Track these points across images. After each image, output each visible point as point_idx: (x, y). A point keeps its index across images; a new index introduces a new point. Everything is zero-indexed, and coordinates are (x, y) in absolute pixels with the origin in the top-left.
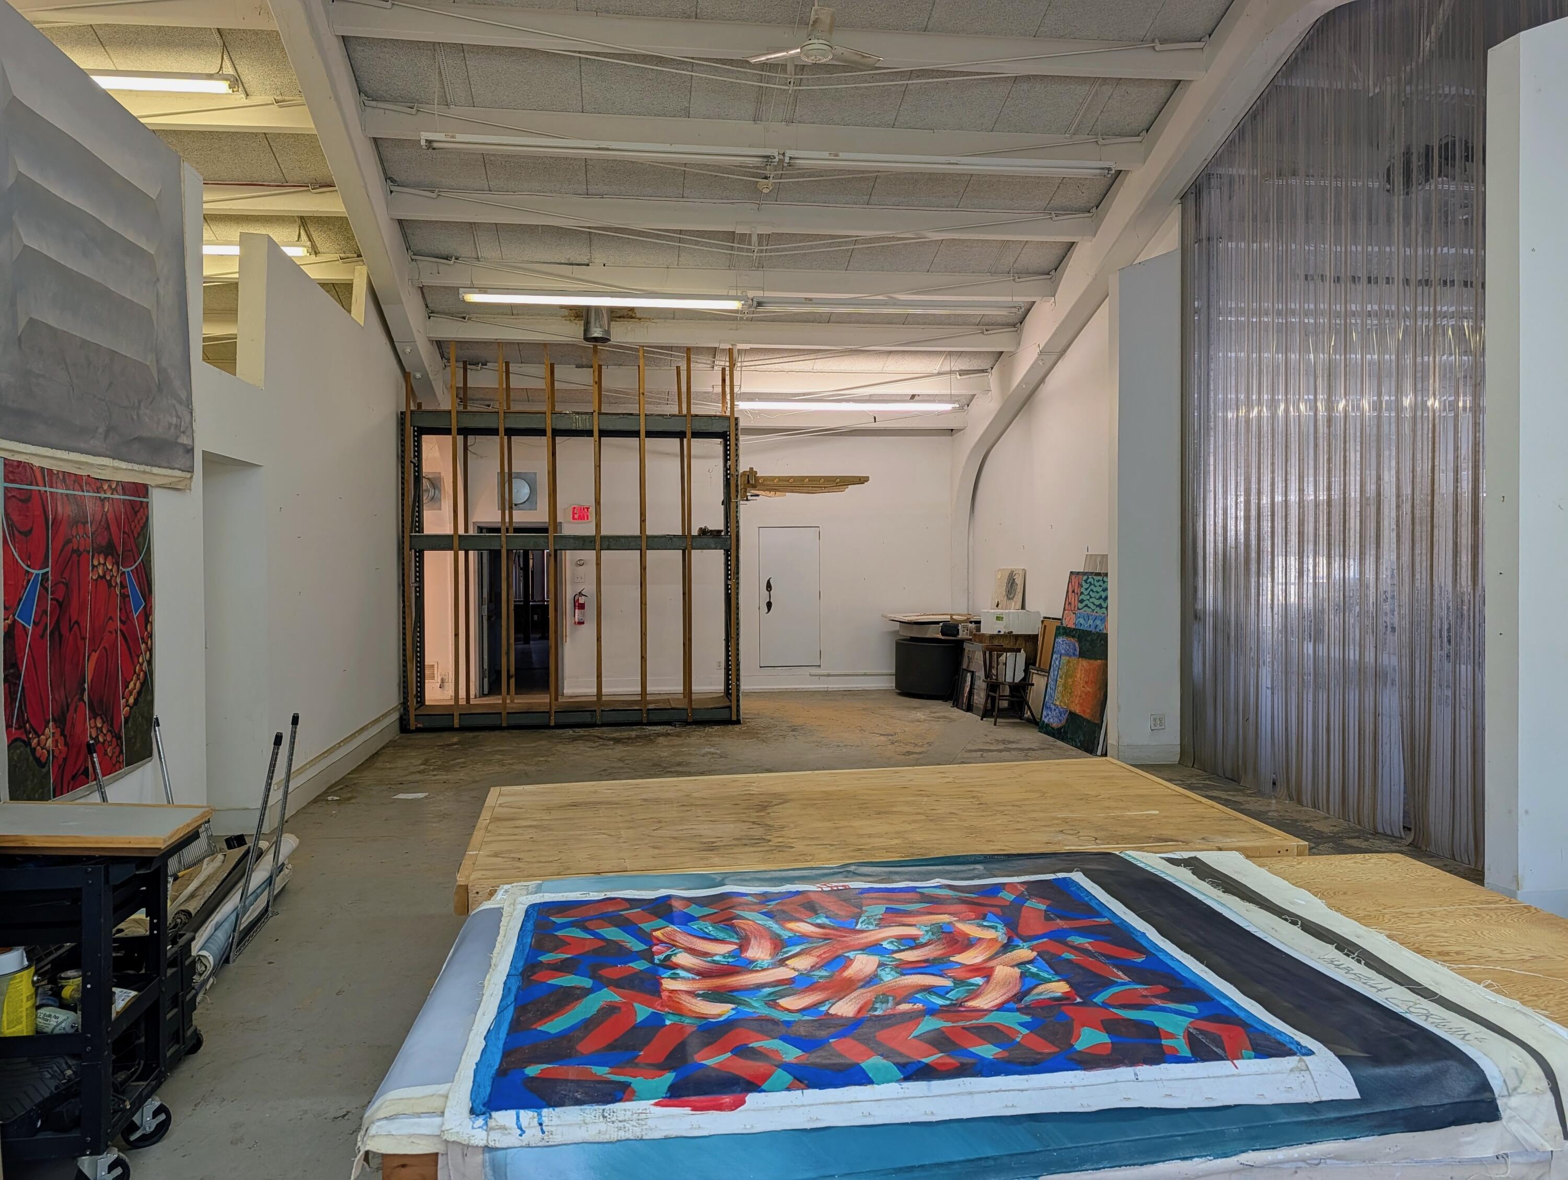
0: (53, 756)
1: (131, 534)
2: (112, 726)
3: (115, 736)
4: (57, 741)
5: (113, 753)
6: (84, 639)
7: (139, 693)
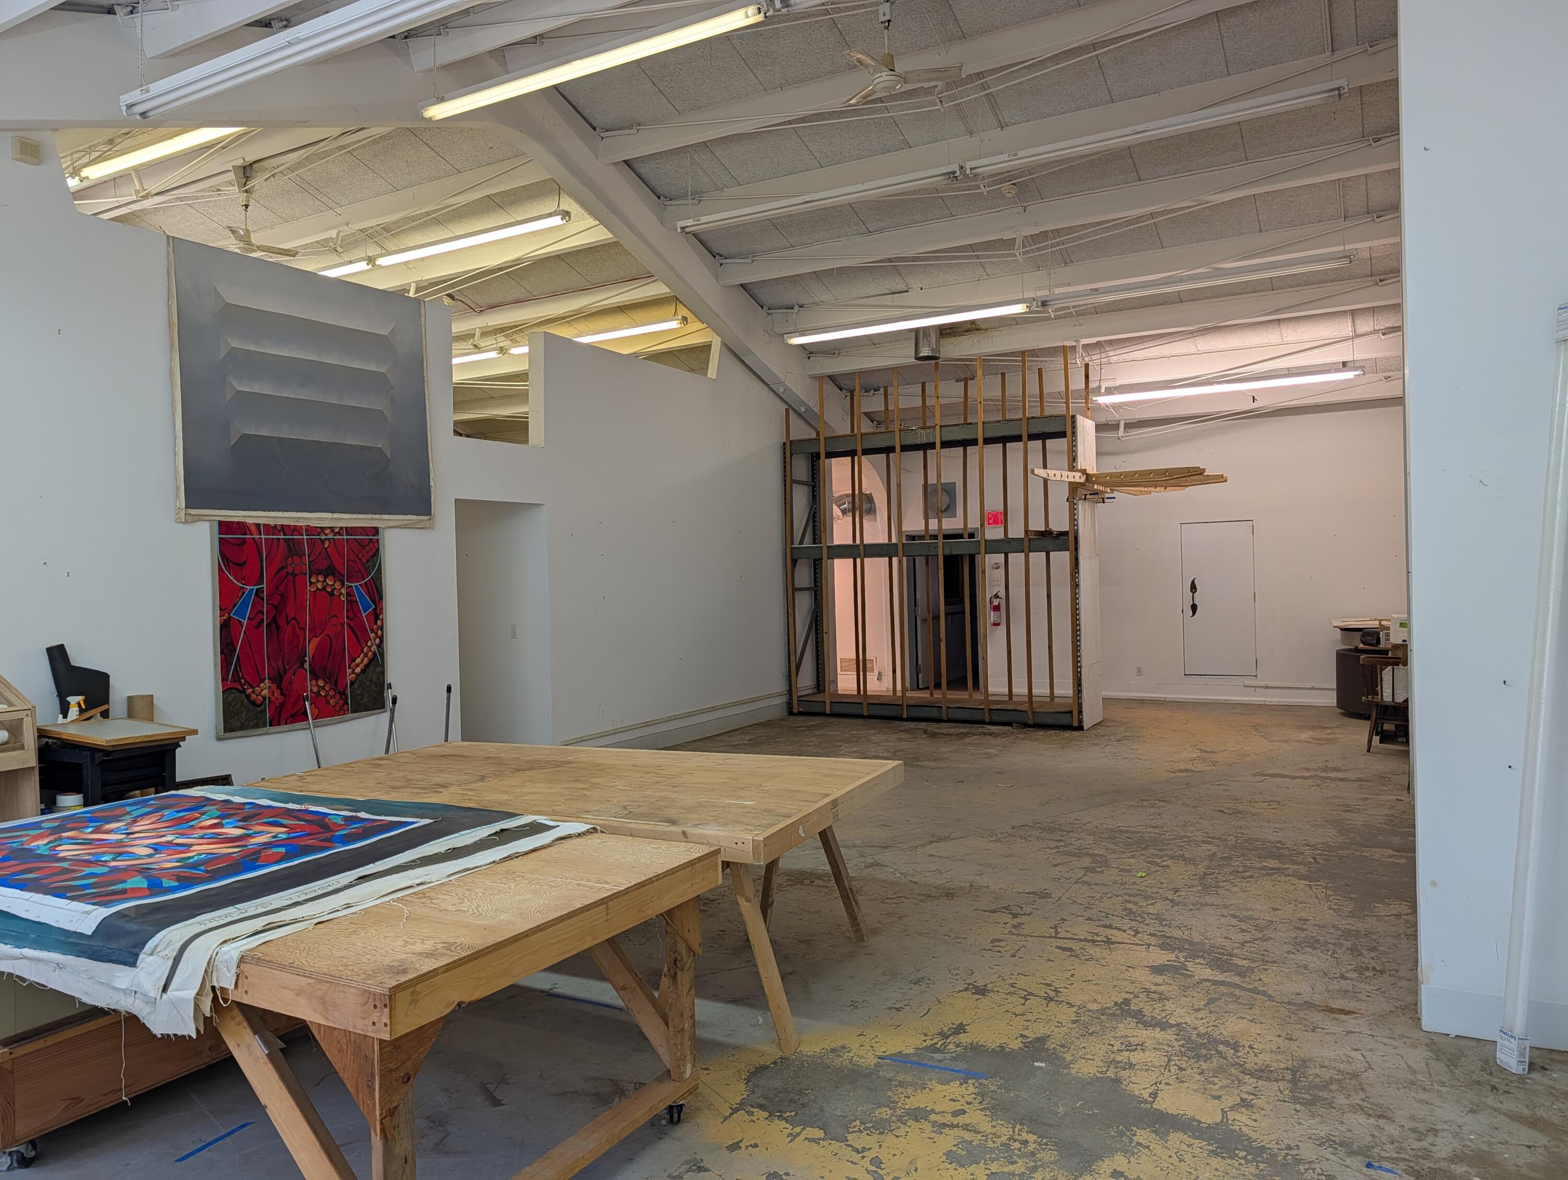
0: (270, 701)
1: (357, 561)
2: (336, 685)
3: (340, 693)
4: (273, 692)
5: (336, 703)
6: (304, 629)
7: (367, 666)
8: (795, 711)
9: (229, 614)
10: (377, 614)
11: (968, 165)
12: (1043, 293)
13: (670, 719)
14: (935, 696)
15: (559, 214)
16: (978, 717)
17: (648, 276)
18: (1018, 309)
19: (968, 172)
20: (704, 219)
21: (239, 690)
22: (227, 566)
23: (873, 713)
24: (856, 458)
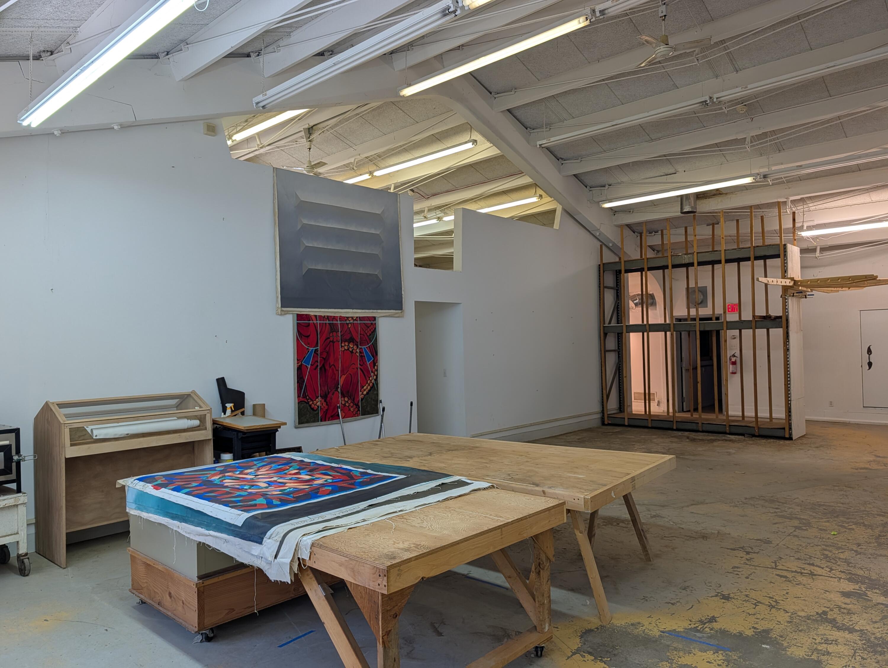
0: (321, 408)
1: (365, 335)
2: (354, 400)
3: (356, 405)
4: (322, 404)
5: (354, 410)
6: (338, 371)
7: (370, 390)
8: (606, 423)
9: (301, 362)
10: (375, 363)
11: (715, 96)
12: (764, 170)
13: (531, 425)
14: (694, 416)
15: (471, 142)
16: (721, 429)
17: (520, 173)
18: (748, 180)
19: (715, 100)
20: (552, 139)
21: (305, 402)
22: (301, 337)
23: (654, 425)
24: (644, 273)
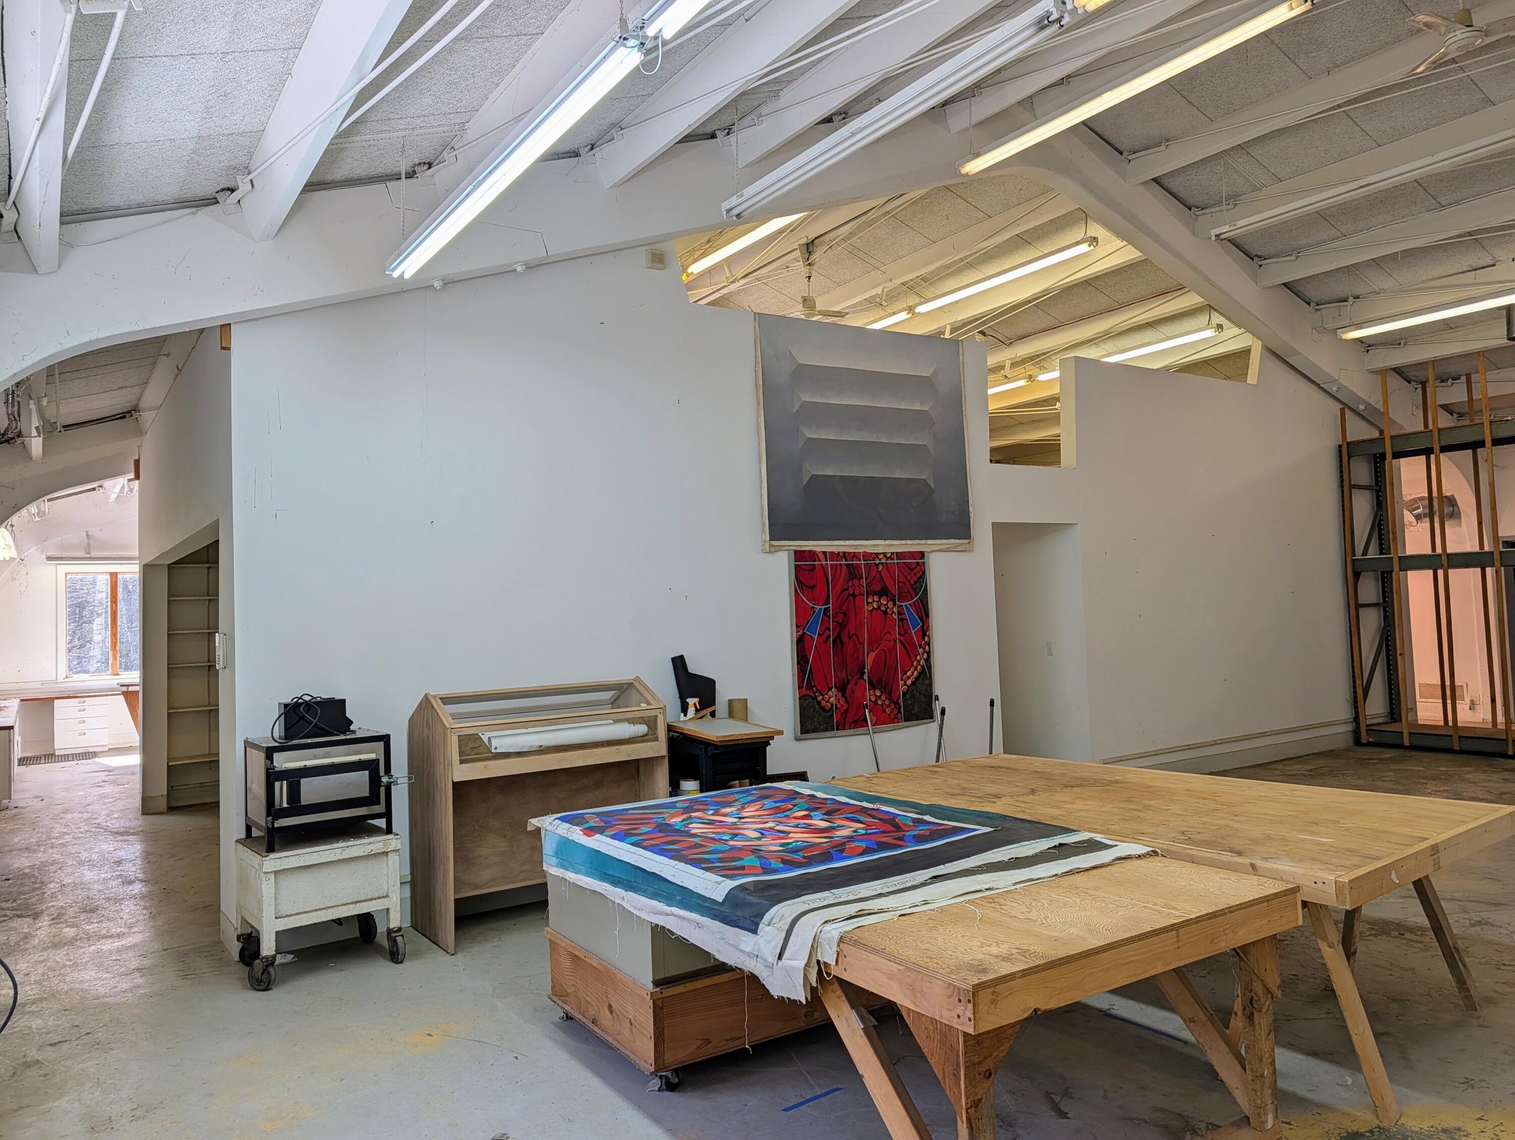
1: (907, 583)
2: (890, 695)
3: (894, 703)
4: (839, 699)
5: (891, 712)
6: (863, 644)
7: (917, 678)
8: (1364, 741)
9: (803, 630)
10: (925, 631)
13: (1215, 743)
15: (1086, 242)
17: (1180, 288)
20: (1240, 223)
21: (811, 697)
22: (802, 589)
23: (1467, 747)
24: (1433, 457)
